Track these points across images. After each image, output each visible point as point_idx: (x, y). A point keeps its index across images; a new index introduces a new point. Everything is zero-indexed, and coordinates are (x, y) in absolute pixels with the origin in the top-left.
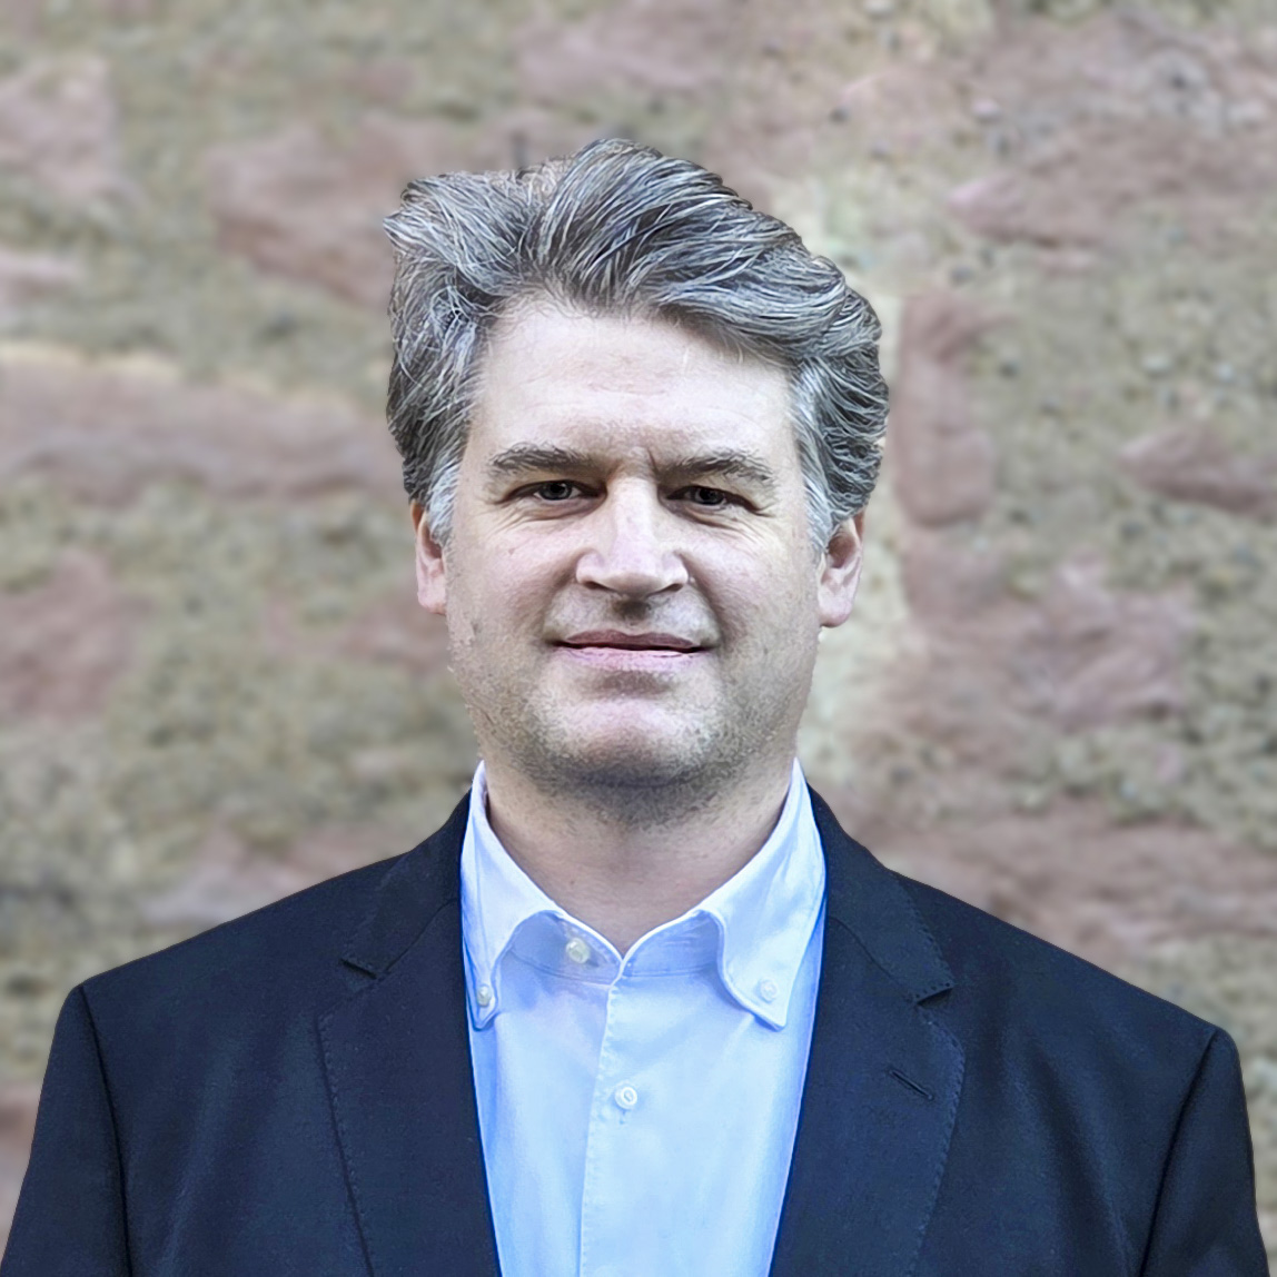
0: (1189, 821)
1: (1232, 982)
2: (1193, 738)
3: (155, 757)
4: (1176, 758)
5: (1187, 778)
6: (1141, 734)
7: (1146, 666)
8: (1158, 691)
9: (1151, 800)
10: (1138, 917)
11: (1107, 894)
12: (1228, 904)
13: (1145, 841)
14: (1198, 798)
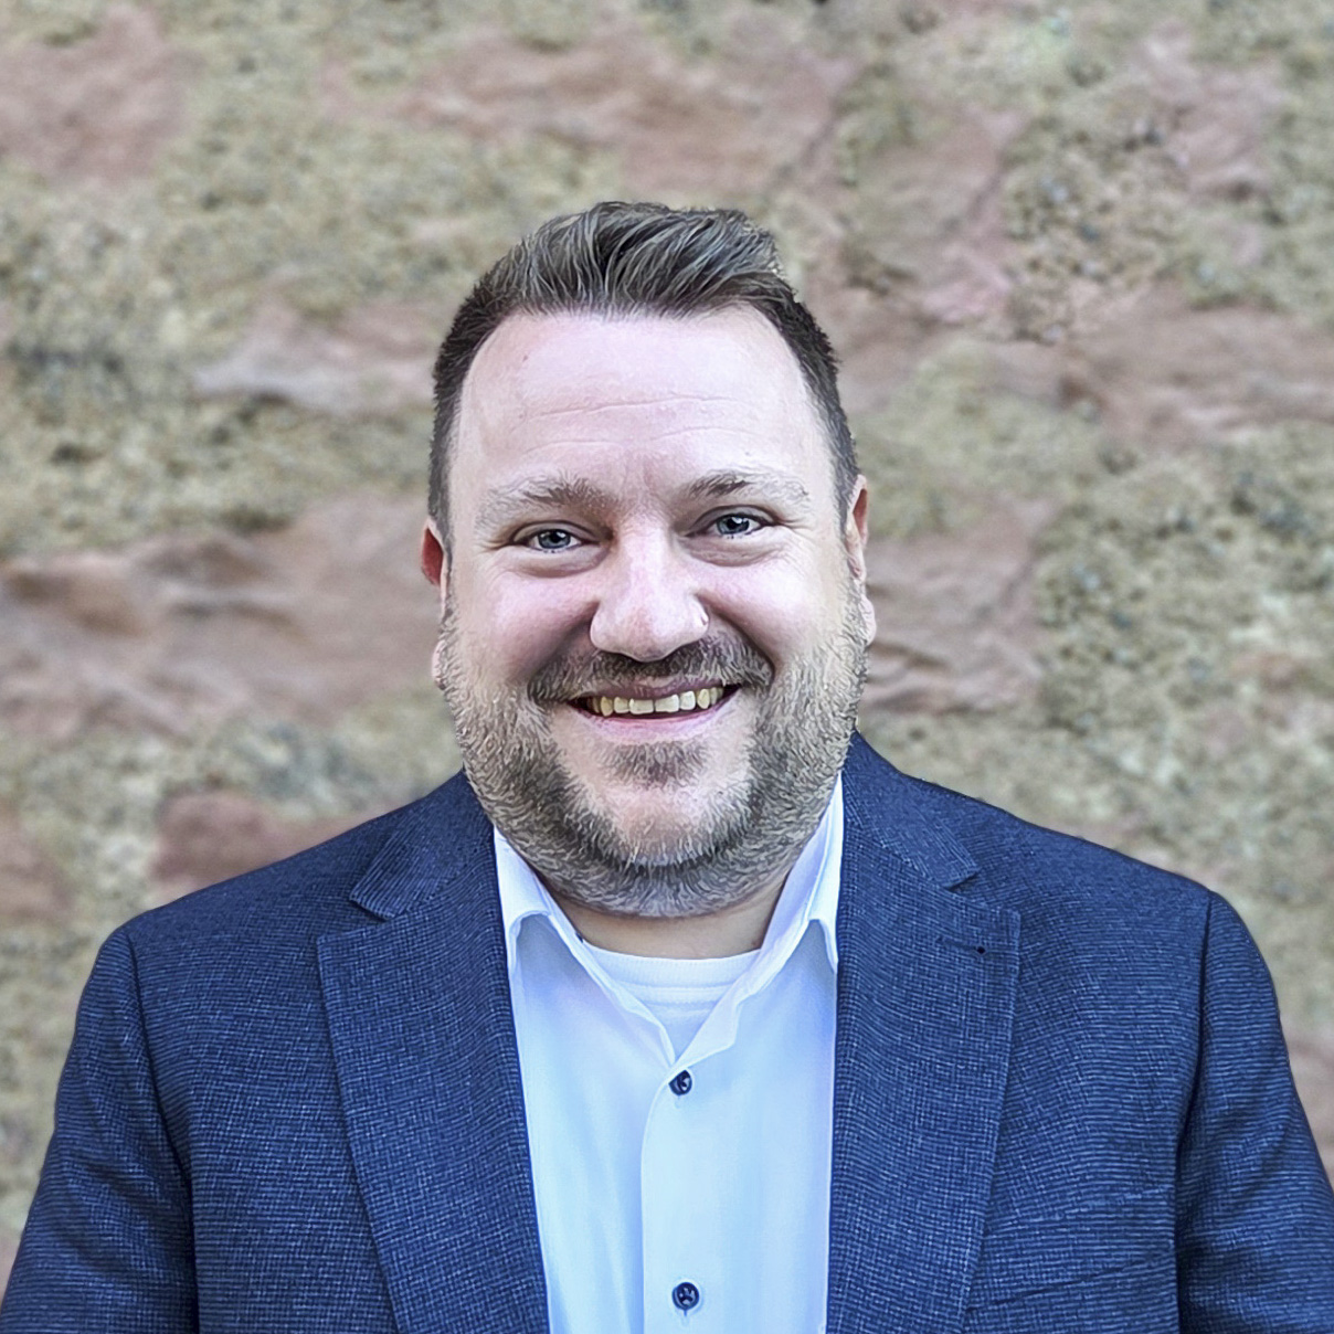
0: (1268, 305)
1: (1304, 469)
2: (1274, 219)
3: (206, 221)
4: (1256, 239)
5: (1267, 260)
6: (1222, 214)
7: (1229, 144)
8: (1240, 171)
9: (1230, 284)
10: (1212, 402)
11: (1181, 379)
12: (1303, 390)
13: (1220, 324)
14: (1278, 281)
